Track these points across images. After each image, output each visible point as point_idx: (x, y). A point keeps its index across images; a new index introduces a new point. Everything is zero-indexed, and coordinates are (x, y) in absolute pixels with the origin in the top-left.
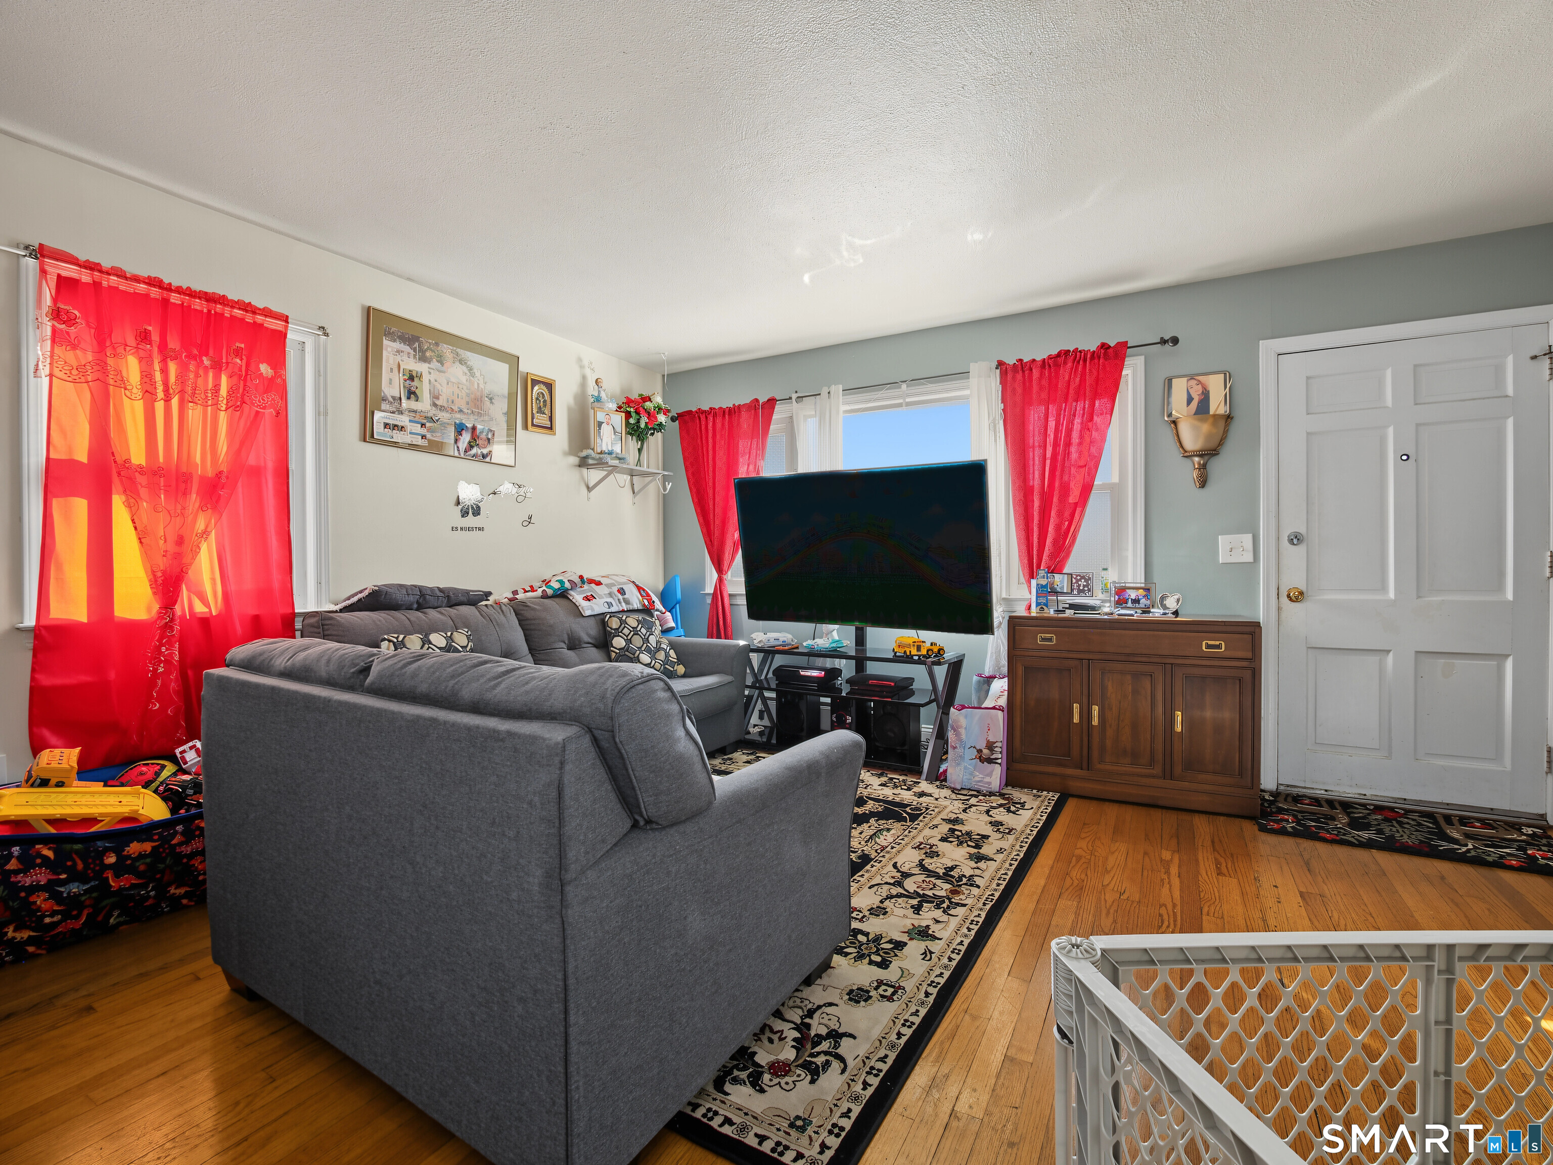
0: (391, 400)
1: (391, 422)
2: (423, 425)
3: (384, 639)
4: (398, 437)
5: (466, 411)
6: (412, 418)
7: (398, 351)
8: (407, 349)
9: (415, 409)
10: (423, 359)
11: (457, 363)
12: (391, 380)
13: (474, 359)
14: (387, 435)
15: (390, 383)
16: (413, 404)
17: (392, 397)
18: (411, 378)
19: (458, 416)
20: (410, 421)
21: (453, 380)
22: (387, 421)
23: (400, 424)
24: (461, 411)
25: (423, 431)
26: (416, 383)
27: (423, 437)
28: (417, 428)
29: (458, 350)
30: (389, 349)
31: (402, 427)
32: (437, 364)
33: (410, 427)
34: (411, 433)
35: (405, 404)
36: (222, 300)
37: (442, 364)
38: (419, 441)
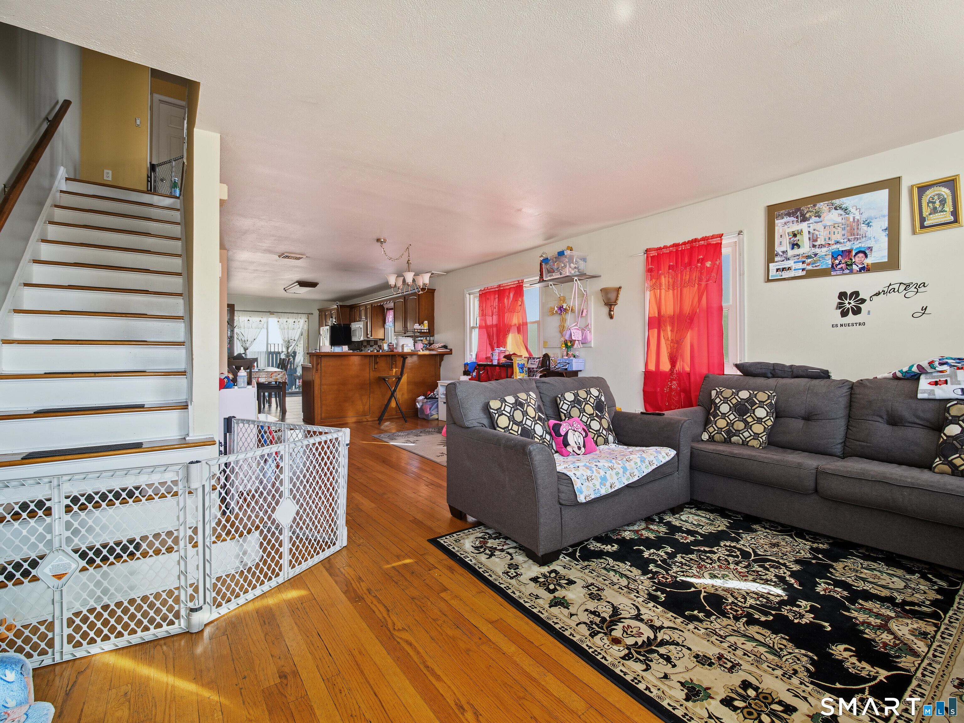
0: (781, 254)
1: (781, 267)
2: (803, 262)
3: (715, 389)
4: (786, 275)
5: (842, 241)
6: (796, 260)
7: (785, 223)
8: (792, 219)
9: (798, 254)
10: (804, 219)
11: (834, 210)
12: (781, 242)
13: (847, 201)
14: (778, 275)
15: (781, 244)
16: (796, 251)
17: (782, 252)
18: (795, 235)
19: (835, 246)
20: (795, 263)
21: (828, 224)
22: (778, 267)
23: (787, 266)
24: (838, 242)
25: (804, 266)
26: (798, 237)
27: (803, 270)
28: (801, 266)
29: (834, 201)
30: (779, 225)
31: (789, 268)
32: (815, 218)
33: (794, 266)
34: (794, 270)
35: (791, 253)
36: (696, 240)
37: (819, 217)
38: (801, 273)
